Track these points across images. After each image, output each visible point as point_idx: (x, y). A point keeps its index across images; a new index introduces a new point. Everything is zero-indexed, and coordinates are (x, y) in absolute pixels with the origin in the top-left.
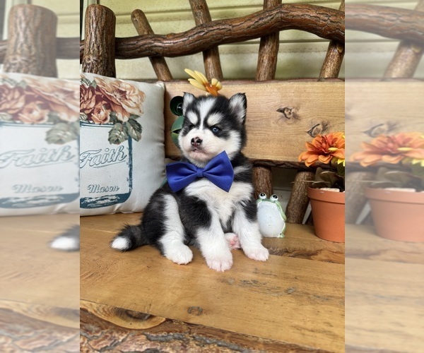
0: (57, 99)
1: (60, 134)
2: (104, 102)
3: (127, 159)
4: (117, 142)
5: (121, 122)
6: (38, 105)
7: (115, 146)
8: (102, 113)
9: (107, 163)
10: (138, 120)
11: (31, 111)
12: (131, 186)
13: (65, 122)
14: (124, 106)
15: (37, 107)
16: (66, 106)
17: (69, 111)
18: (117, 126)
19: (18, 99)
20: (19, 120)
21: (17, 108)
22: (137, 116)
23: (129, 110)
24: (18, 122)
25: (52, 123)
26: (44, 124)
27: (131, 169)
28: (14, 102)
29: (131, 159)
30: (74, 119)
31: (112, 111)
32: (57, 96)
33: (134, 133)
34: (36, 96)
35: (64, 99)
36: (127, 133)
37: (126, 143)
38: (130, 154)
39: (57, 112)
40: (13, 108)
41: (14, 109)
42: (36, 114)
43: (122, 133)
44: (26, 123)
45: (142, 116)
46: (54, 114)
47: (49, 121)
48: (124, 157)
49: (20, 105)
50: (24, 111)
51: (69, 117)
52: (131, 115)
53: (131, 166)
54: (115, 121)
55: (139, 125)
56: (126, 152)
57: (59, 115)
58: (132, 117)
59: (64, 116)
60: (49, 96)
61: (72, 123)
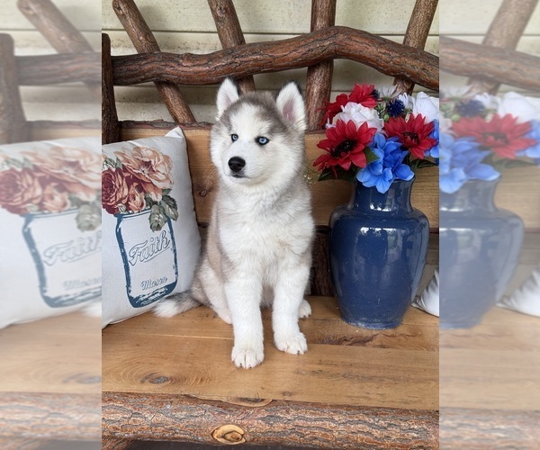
0: (68, 176)
1: (88, 218)
2: (135, 184)
3: (171, 245)
4: (159, 228)
5: (156, 203)
6: (55, 187)
7: (158, 233)
8: (137, 198)
9: (154, 255)
10: (171, 195)
11: (52, 197)
12: (177, 273)
13: (87, 203)
14: (155, 182)
15: (55, 191)
16: (80, 183)
17: (85, 188)
18: (155, 209)
19: (33, 184)
20: (46, 209)
21: (39, 197)
22: (169, 190)
23: (160, 185)
24: (46, 212)
25: (75, 207)
26: (69, 210)
27: (175, 255)
28: (31, 189)
29: (174, 243)
30: (92, 198)
31: (145, 192)
32: (66, 171)
33: (171, 212)
34: (48, 177)
35: (75, 175)
36: (165, 214)
37: (166, 227)
38: (173, 238)
39: (75, 193)
40: (35, 196)
41: (37, 198)
42: (58, 199)
43: (161, 215)
44: (54, 212)
45: (174, 188)
46: (73, 196)
47: (72, 205)
48: (167, 244)
49: (39, 191)
50: (46, 198)
51: (88, 196)
52: (163, 190)
53: (175, 251)
54: (151, 203)
55: (173, 200)
56: (168, 236)
57: (78, 196)
58: (165, 193)
59: (82, 196)
60: (59, 174)
61: (94, 203)
